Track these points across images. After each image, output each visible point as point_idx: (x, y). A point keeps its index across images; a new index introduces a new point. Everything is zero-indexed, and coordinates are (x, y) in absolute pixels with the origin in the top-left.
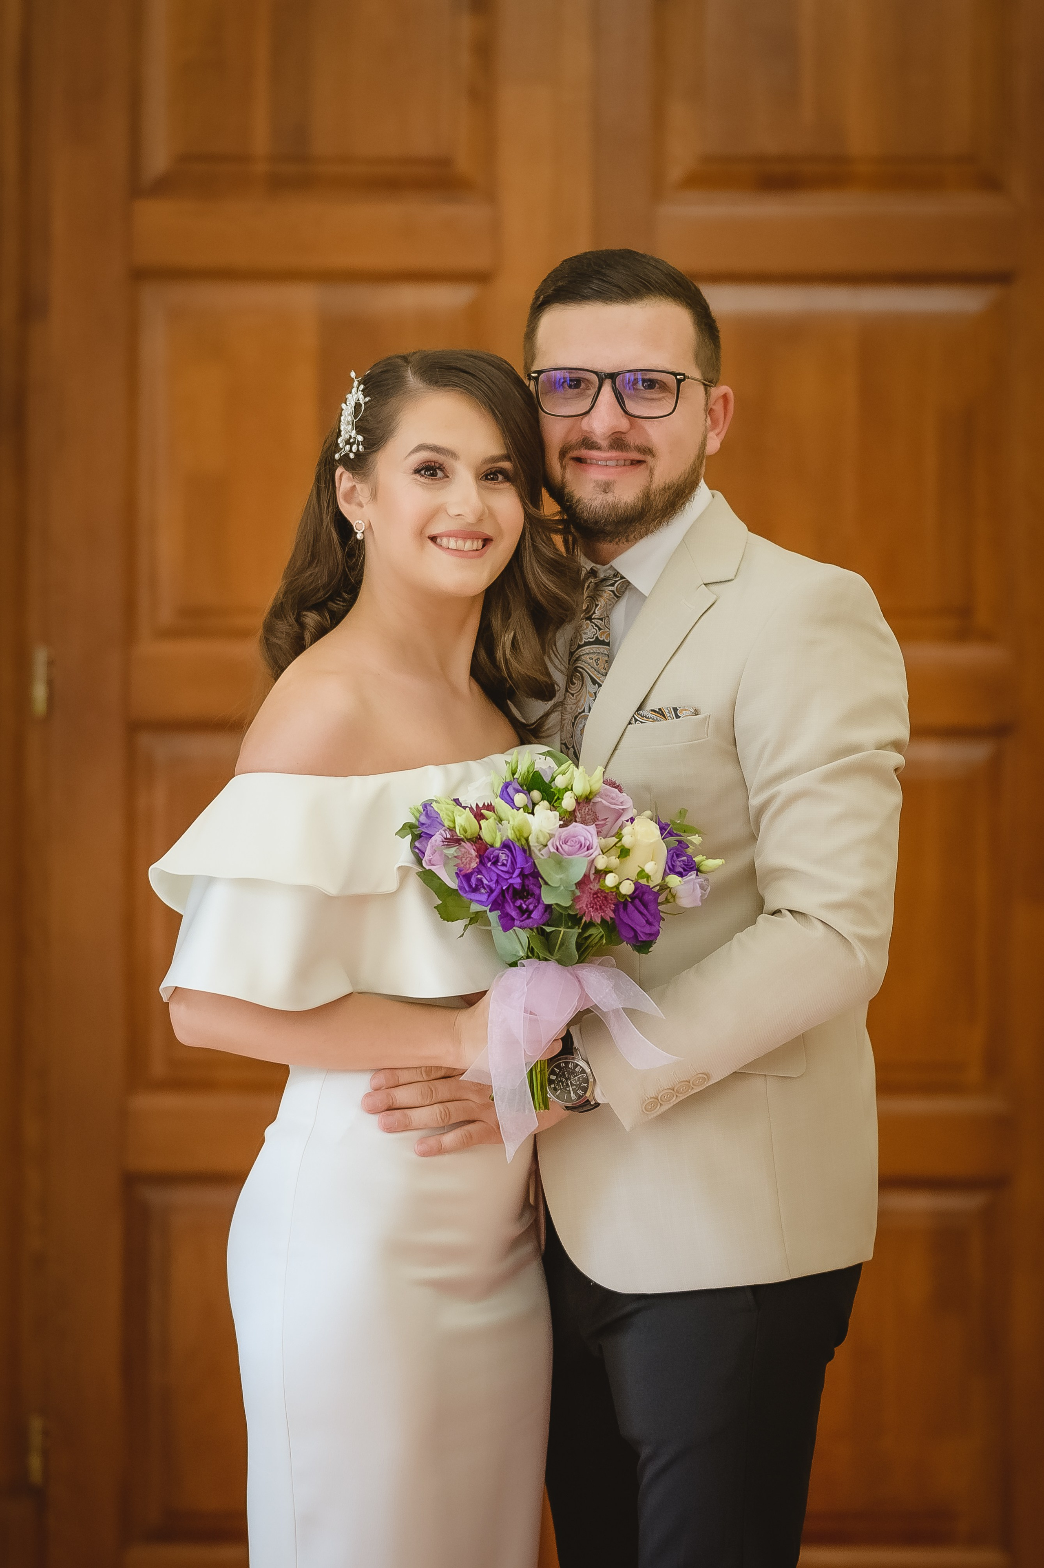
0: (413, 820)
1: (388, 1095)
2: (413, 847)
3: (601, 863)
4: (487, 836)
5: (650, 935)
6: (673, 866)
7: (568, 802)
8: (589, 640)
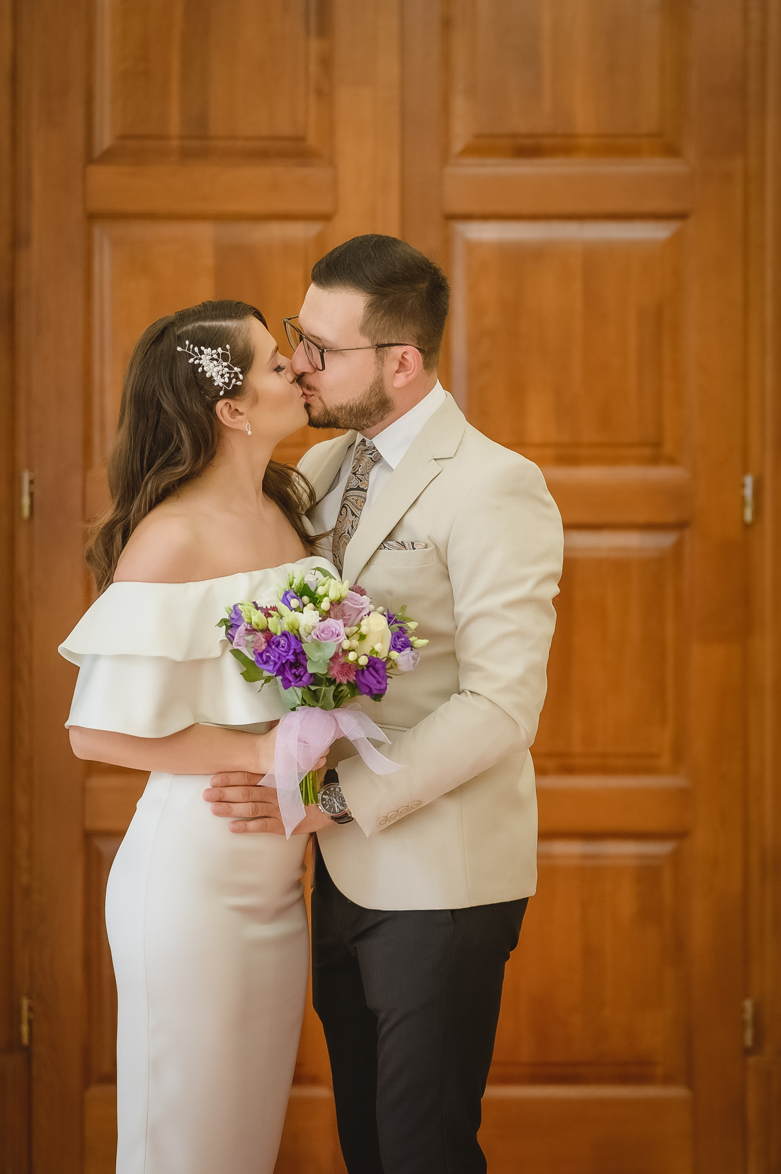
0: (227, 617)
1: (221, 791)
2: (227, 634)
3: (346, 645)
4: (272, 629)
5: (380, 690)
6: (395, 645)
7: (325, 605)
8: (353, 487)
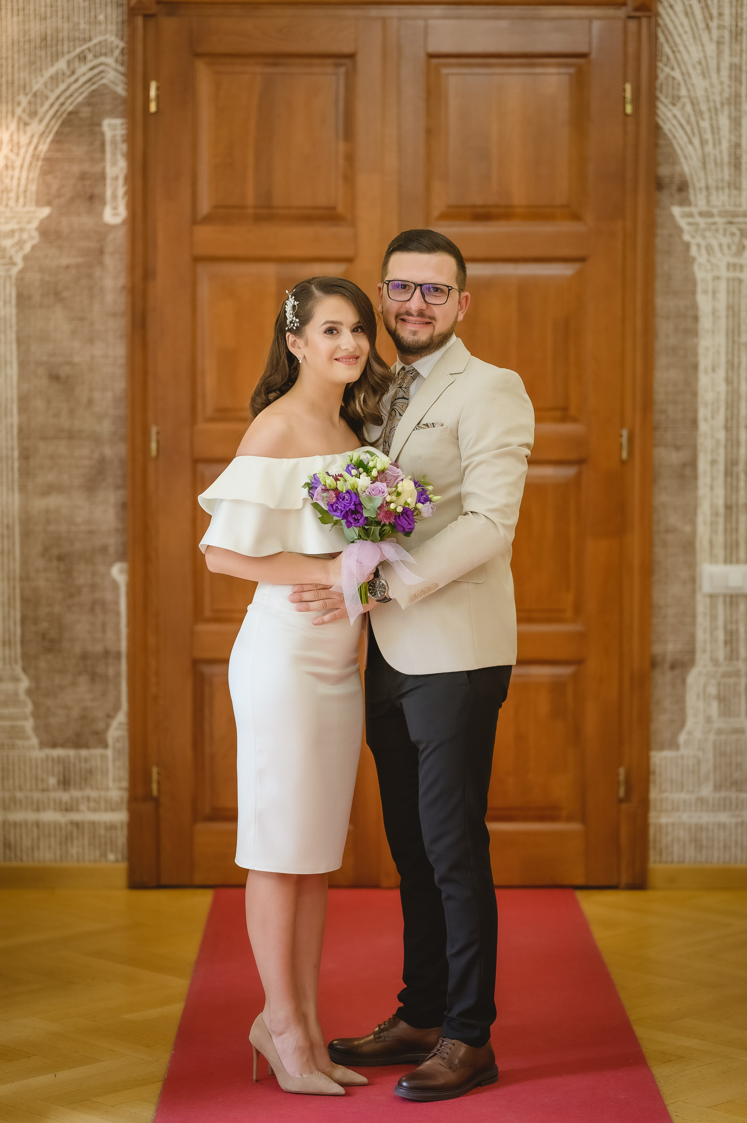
0: (309, 481)
1: (300, 595)
2: (309, 492)
3: (388, 499)
4: (340, 488)
5: (410, 529)
6: (420, 499)
7: (374, 473)
8: (400, 397)
